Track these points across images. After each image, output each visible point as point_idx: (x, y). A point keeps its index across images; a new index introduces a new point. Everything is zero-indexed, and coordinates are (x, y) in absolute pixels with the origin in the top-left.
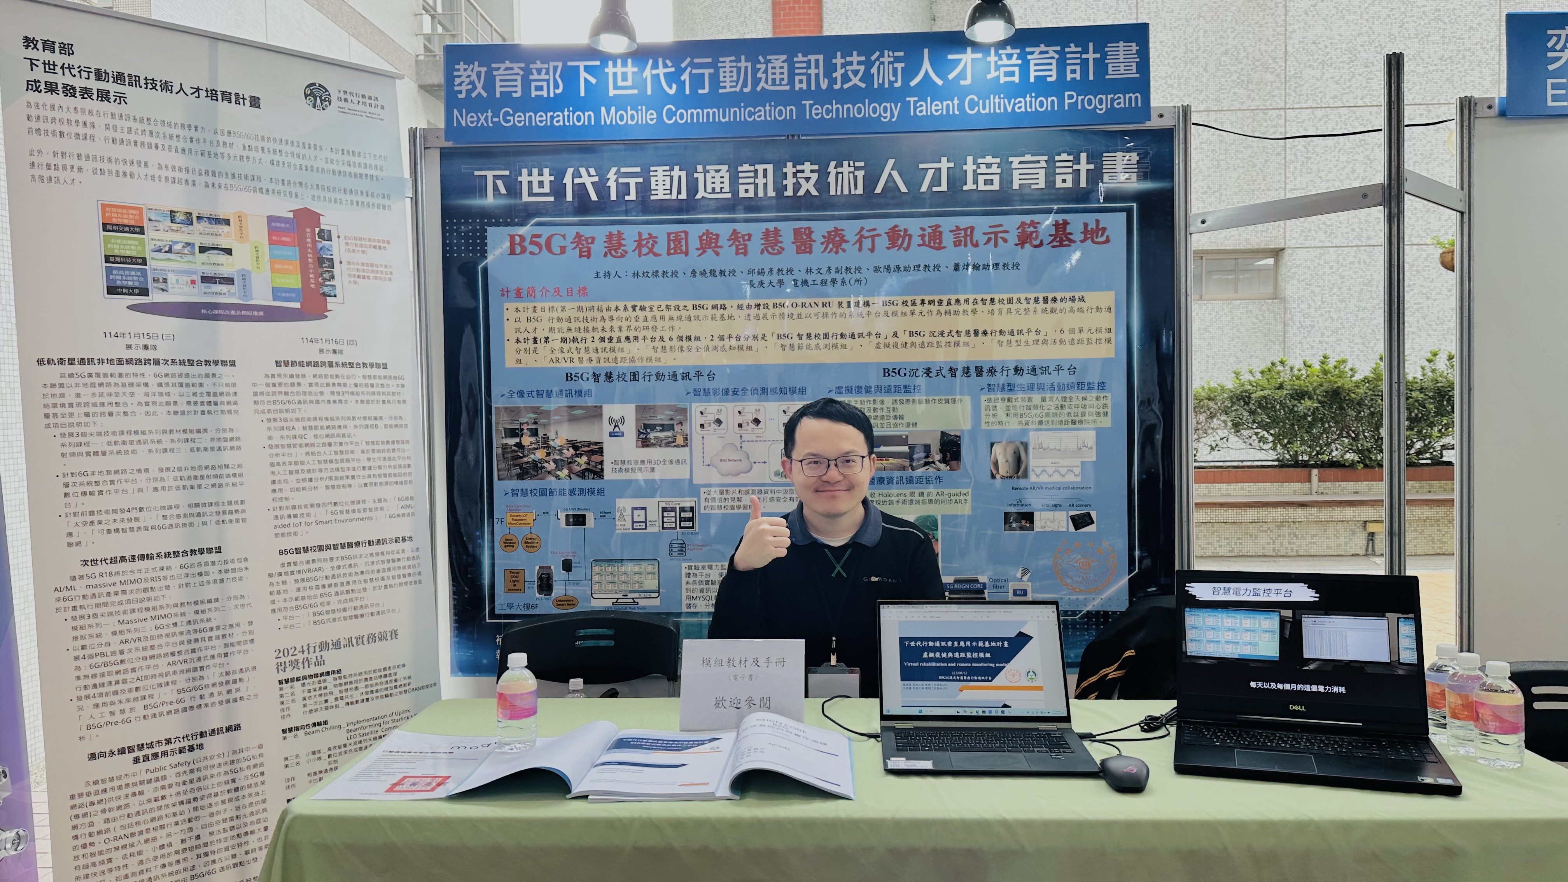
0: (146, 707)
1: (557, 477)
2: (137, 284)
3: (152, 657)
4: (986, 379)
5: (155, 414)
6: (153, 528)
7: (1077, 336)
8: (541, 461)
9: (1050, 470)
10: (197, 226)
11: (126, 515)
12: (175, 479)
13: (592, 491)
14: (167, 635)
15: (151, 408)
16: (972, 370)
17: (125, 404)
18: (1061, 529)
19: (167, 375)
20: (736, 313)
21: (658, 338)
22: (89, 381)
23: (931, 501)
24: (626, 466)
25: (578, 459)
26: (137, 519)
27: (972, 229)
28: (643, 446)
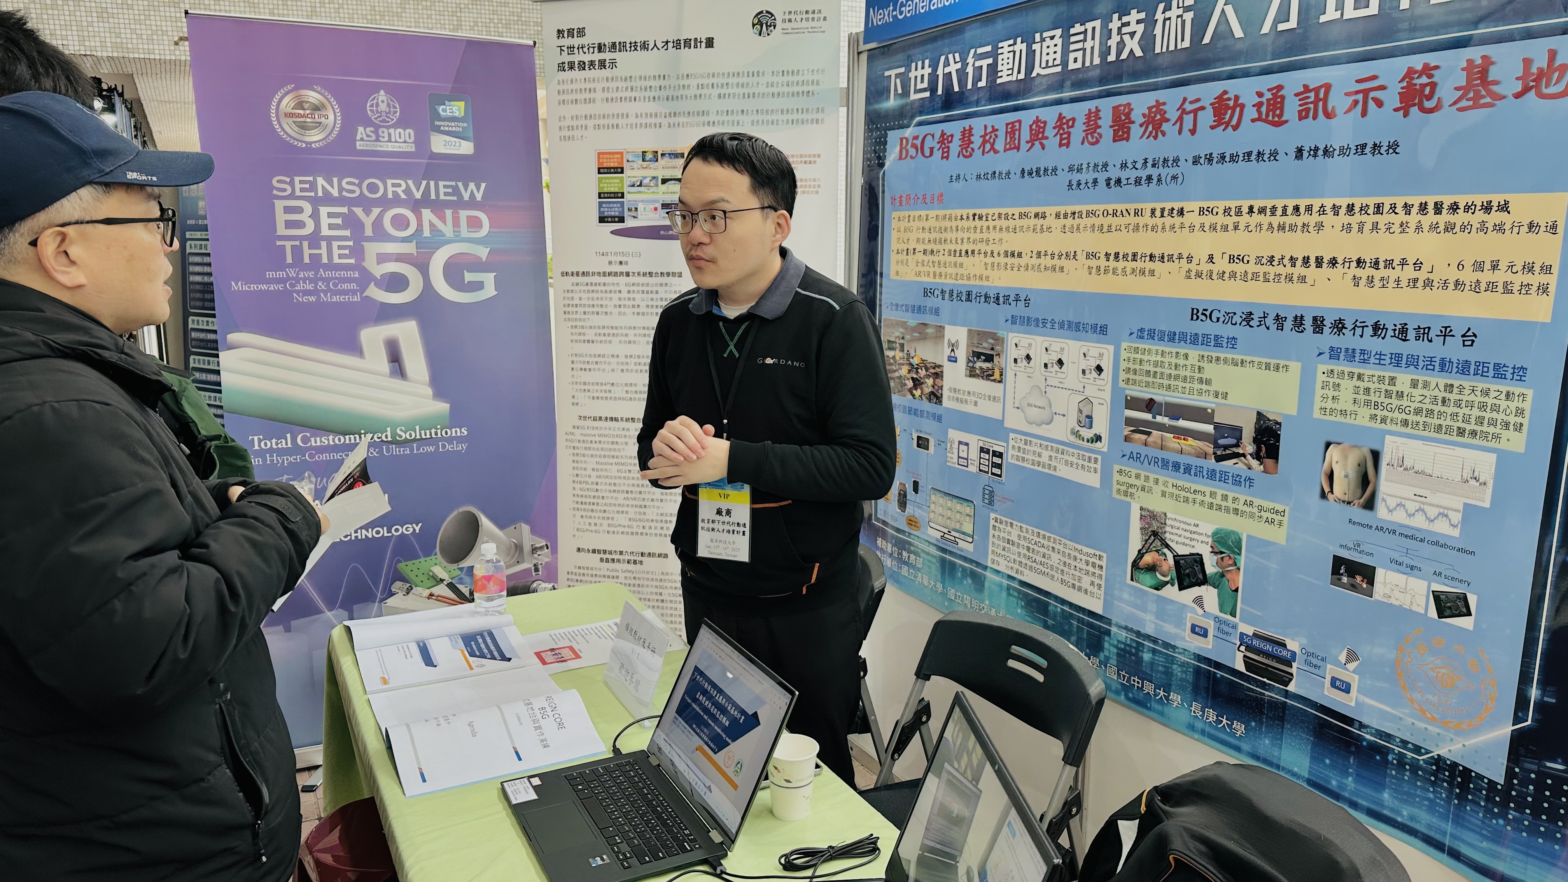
0: (609, 525)
1: (914, 396)
2: (617, 214)
3: (614, 491)
4: (1328, 339)
5: (624, 314)
6: (620, 399)
7: (1486, 276)
8: (905, 377)
9: (1412, 507)
10: (662, 162)
11: (604, 388)
12: (635, 364)
13: (933, 416)
14: (624, 478)
15: (622, 310)
16: (1308, 322)
17: (606, 306)
18: (1415, 608)
19: (633, 284)
20: (1054, 223)
21: (989, 253)
22: (586, 288)
23: (1236, 511)
24: (957, 395)
25: (927, 380)
26: (610, 391)
27: (1328, 87)
28: (971, 376)
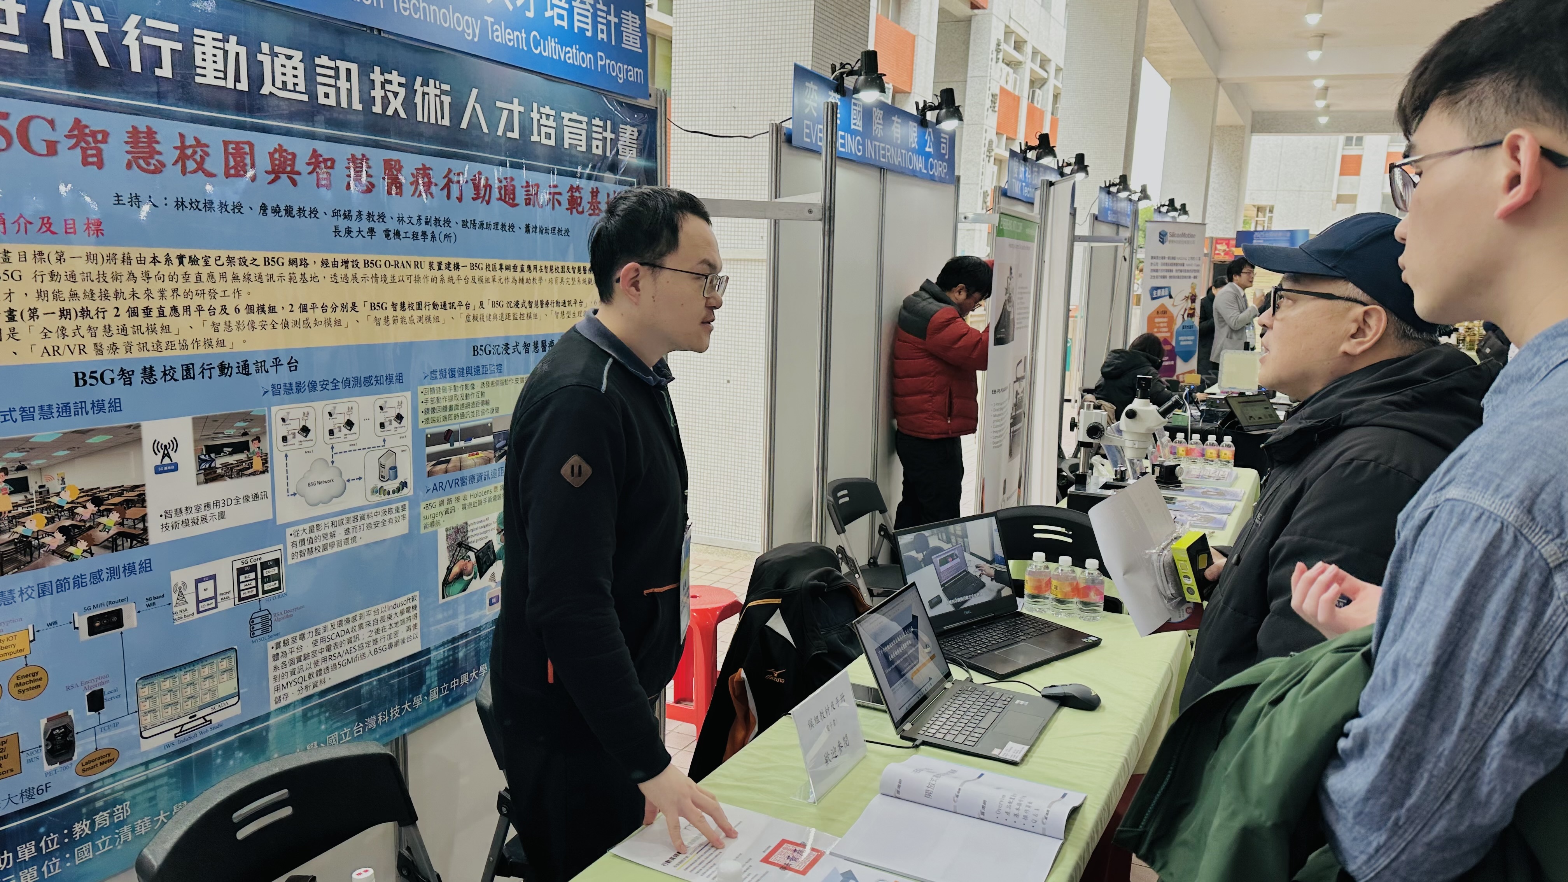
1: (70, 557)
8: (37, 535)
13: (130, 569)
16: (540, 345)
20: (321, 272)
21: (218, 310)
24: (184, 517)
25: (103, 520)
27: (538, 186)
28: (207, 481)
